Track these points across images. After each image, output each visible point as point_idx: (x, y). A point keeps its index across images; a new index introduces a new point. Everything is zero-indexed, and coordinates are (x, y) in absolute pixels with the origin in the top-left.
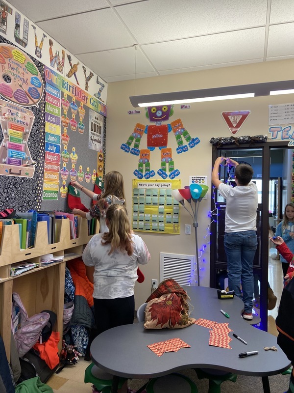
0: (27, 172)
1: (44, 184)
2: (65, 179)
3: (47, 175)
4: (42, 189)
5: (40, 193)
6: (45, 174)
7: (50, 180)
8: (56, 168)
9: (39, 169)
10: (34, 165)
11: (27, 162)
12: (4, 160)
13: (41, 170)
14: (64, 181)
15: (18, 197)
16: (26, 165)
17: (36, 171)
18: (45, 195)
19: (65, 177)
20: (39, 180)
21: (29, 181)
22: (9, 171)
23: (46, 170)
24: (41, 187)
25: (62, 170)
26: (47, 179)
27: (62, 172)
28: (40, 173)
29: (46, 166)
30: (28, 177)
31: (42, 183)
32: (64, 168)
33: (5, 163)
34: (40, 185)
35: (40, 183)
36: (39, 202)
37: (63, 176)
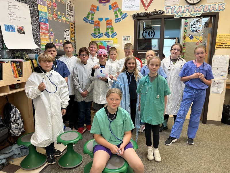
1: (41, 41)
2: (52, 38)
3: (42, 36)
4: (40, 44)
7: (44, 38)
8: (47, 32)
13: (39, 33)
14: (52, 40)
17: (36, 33)
18: (42, 47)
20: (38, 39)
23: (41, 33)
25: (50, 33)
26: (42, 38)
27: (50, 34)
28: (38, 35)
29: (41, 31)
32: (51, 32)
36: (39, 51)
37: (51, 37)
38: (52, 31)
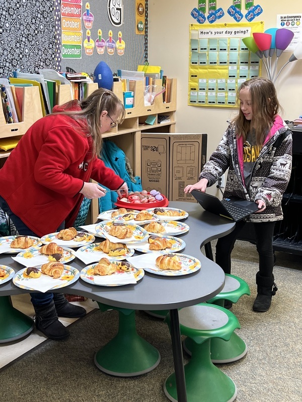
1: (63, 35)
2: (88, 27)
3: (65, 22)
4: (60, 43)
5: (58, 49)
6: (63, 21)
7: (70, 29)
8: (76, 11)
9: (55, 14)
13: (58, 16)
14: (88, 31)
15: (32, 53)
17: (51, 17)
18: (64, 51)
19: (90, 25)
20: (56, 30)
21: (44, 31)
23: (64, 15)
24: (58, 39)
25: (85, 15)
26: (65, 29)
27: (85, 18)
28: (56, 20)
29: (64, 10)
31: (60, 35)
32: (88, 10)
34: (57, 37)
35: (57, 34)
36: (57, 61)
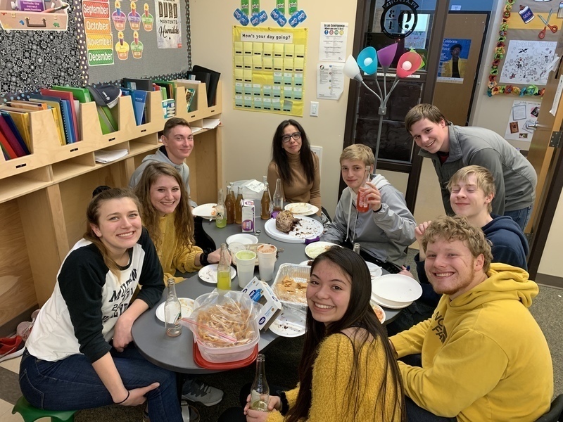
0: (56, 22)
1: (87, 39)
2: (121, 29)
3: (89, 25)
4: (85, 49)
5: (84, 55)
6: (87, 23)
7: (96, 32)
8: (102, 10)
9: (76, 15)
10: (66, 10)
11: (53, 4)
12: (13, 5)
13: (79, 16)
14: (120, 33)
15: (48, 63)
16: (52, 9)
17: (71, 19)
18: (92, 57)
19: (122, 25)
20: (79, 34)
21: (62, 36)
22: (25, 22)
23: (87, 15)
24: (81, 45)
25: (115, 15)
26: (91, 31)
27: (114, 18)
28: (78, 22)
29: (86, 10)
30: (59, 31)
31: (84, 39)
32: (118, 10)
33: (16, 9)
34: (81, 42)
35: (80, 39)
36: (84, 69)
37: (117, 25)
38: (119, 7)
